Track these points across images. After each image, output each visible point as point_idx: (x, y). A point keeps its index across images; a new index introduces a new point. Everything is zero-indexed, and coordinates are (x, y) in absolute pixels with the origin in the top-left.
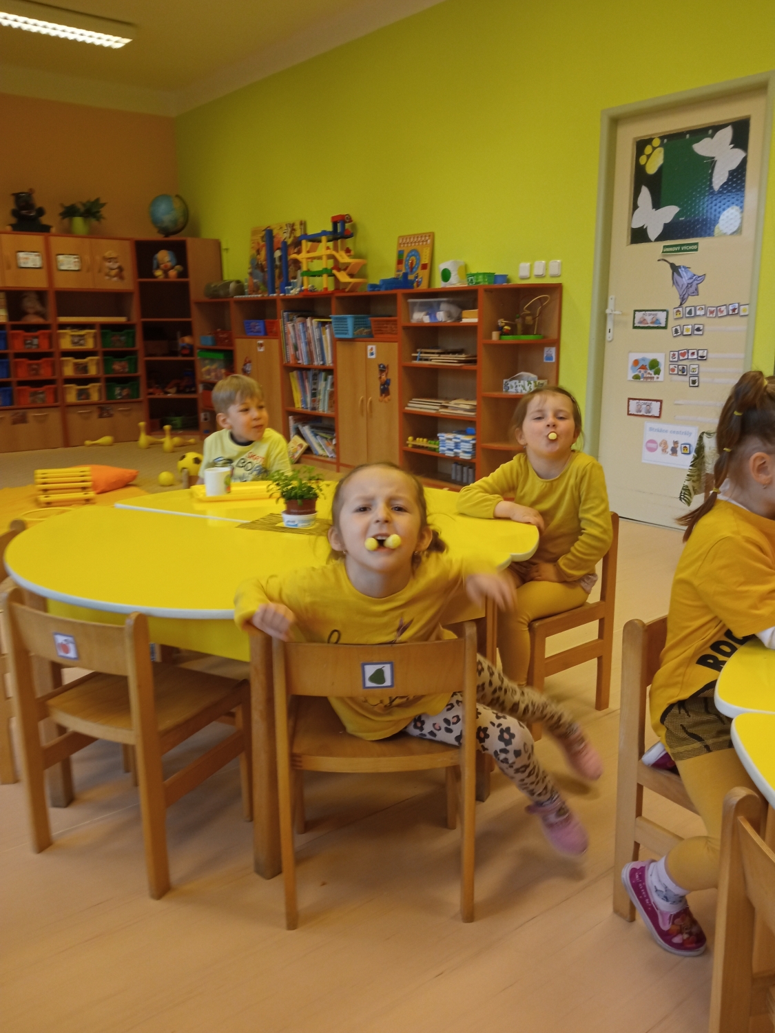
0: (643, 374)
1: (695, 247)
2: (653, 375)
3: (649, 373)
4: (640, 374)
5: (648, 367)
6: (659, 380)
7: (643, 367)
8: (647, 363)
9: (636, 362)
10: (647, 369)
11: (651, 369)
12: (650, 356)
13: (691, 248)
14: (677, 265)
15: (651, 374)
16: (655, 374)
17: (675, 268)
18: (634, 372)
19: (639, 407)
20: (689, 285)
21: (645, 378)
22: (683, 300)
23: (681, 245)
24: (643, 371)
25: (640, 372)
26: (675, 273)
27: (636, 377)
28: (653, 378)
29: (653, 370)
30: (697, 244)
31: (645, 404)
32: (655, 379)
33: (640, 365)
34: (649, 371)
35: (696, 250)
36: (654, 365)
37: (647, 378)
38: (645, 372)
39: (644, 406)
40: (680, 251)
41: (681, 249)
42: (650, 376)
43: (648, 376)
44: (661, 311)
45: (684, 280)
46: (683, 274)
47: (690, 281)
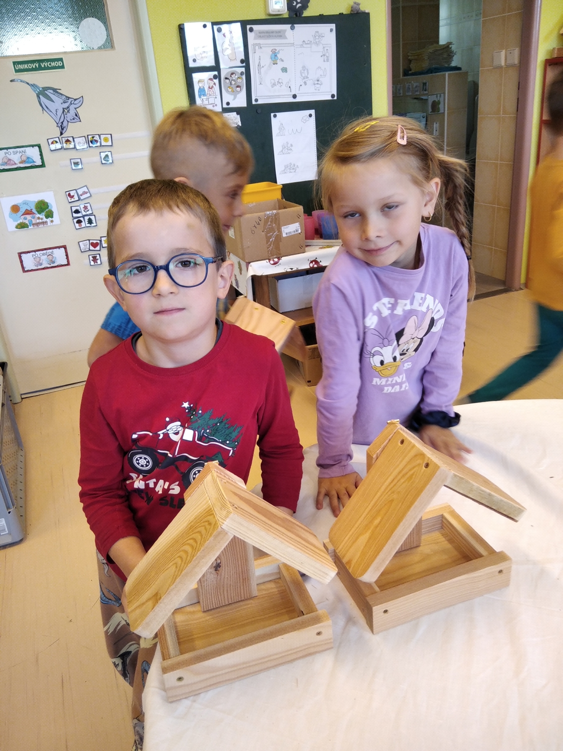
0: (30, 221)
1: (59, 64)
2: (45, 219)
3: (39, 218)
4: (27, 222)
5: (34, 211)
6: (54, 223)
7: (28, 212)
8: (33, 207)
9: (16, 207)
10: (34, 213)
11: (39, 213)
12: (35, 198)
13: (53, 64)
15: (42, 219)
16: (47, 217)
17: (43, 93)
18: (15, 221)
19: (38, 260)
21: (33, 225)
22: (62, 129)
23: (40, 61)
24: (29, 217)
25: (25, 219)
26: (42, 98)
27: (22, 226)
28: (46, 222)
29: (44, 213)
31: (43, 254)
33: (22, 210)
34: (38, 215)
35: (63, 67)
36: (42, 207)
37: (38, 224)
38: (34, 218)
39: (44, 258)
40: (40, 68)
41: (40, 66)
42: (41, 221)
43: (38, 221)
44: (33, 146)
45: (57, 104)
46: (52, 96)
47: (66, 105)
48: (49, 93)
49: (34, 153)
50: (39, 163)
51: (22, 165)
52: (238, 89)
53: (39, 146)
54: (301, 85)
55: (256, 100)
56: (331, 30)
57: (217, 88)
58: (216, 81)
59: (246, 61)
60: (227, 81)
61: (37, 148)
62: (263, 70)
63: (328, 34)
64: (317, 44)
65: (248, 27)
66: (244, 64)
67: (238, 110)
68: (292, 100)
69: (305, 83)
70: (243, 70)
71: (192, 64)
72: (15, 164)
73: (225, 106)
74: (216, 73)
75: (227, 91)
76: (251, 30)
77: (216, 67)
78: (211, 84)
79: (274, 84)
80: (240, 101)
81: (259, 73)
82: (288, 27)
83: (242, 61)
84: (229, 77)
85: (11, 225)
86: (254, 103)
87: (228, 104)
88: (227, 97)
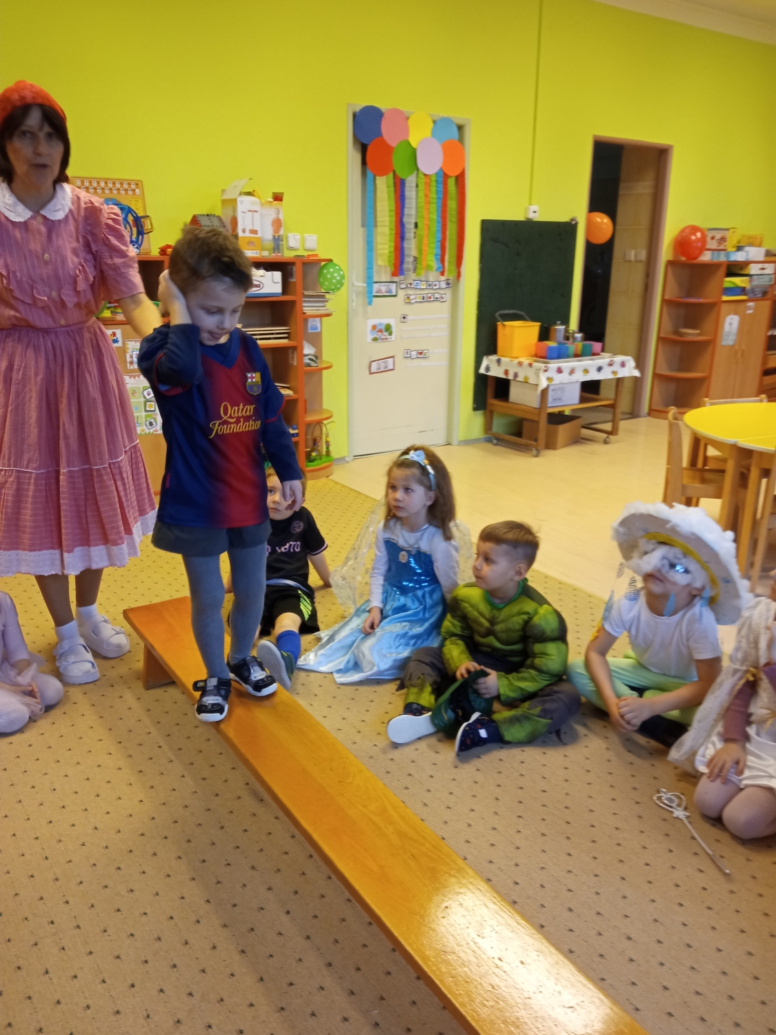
0: (380, 337)
3: (385, 335)
4: (378, 337)
5: (384, 330)
6: (392, 339)
7: (380, 331)
8: (383, 327)
9: (374, 327)
10: (382, 332)
11: (386, 331)
12: (385, 321)
16: (389, 335)
18: (372, 335)
19: (379, 365)
21: (382, 339)
24: (380, 334)
25: (378, 335)
27: (375, 339)
28: (388, 338)
29: (388, 332)
31: (383, 361)
32: (389, 340)
33: (377, 329)
34: (384, 333)
36: (388, 328)
37: (384, 339)
38: (382, 335)
39: (383, 364)
42: (386, 337)
43: (384, 337)
44: (393, 282)
49: (393, 287)
51: (386, 294)
53: (396, 283)
72: (382, 292)
85: (370, 337)
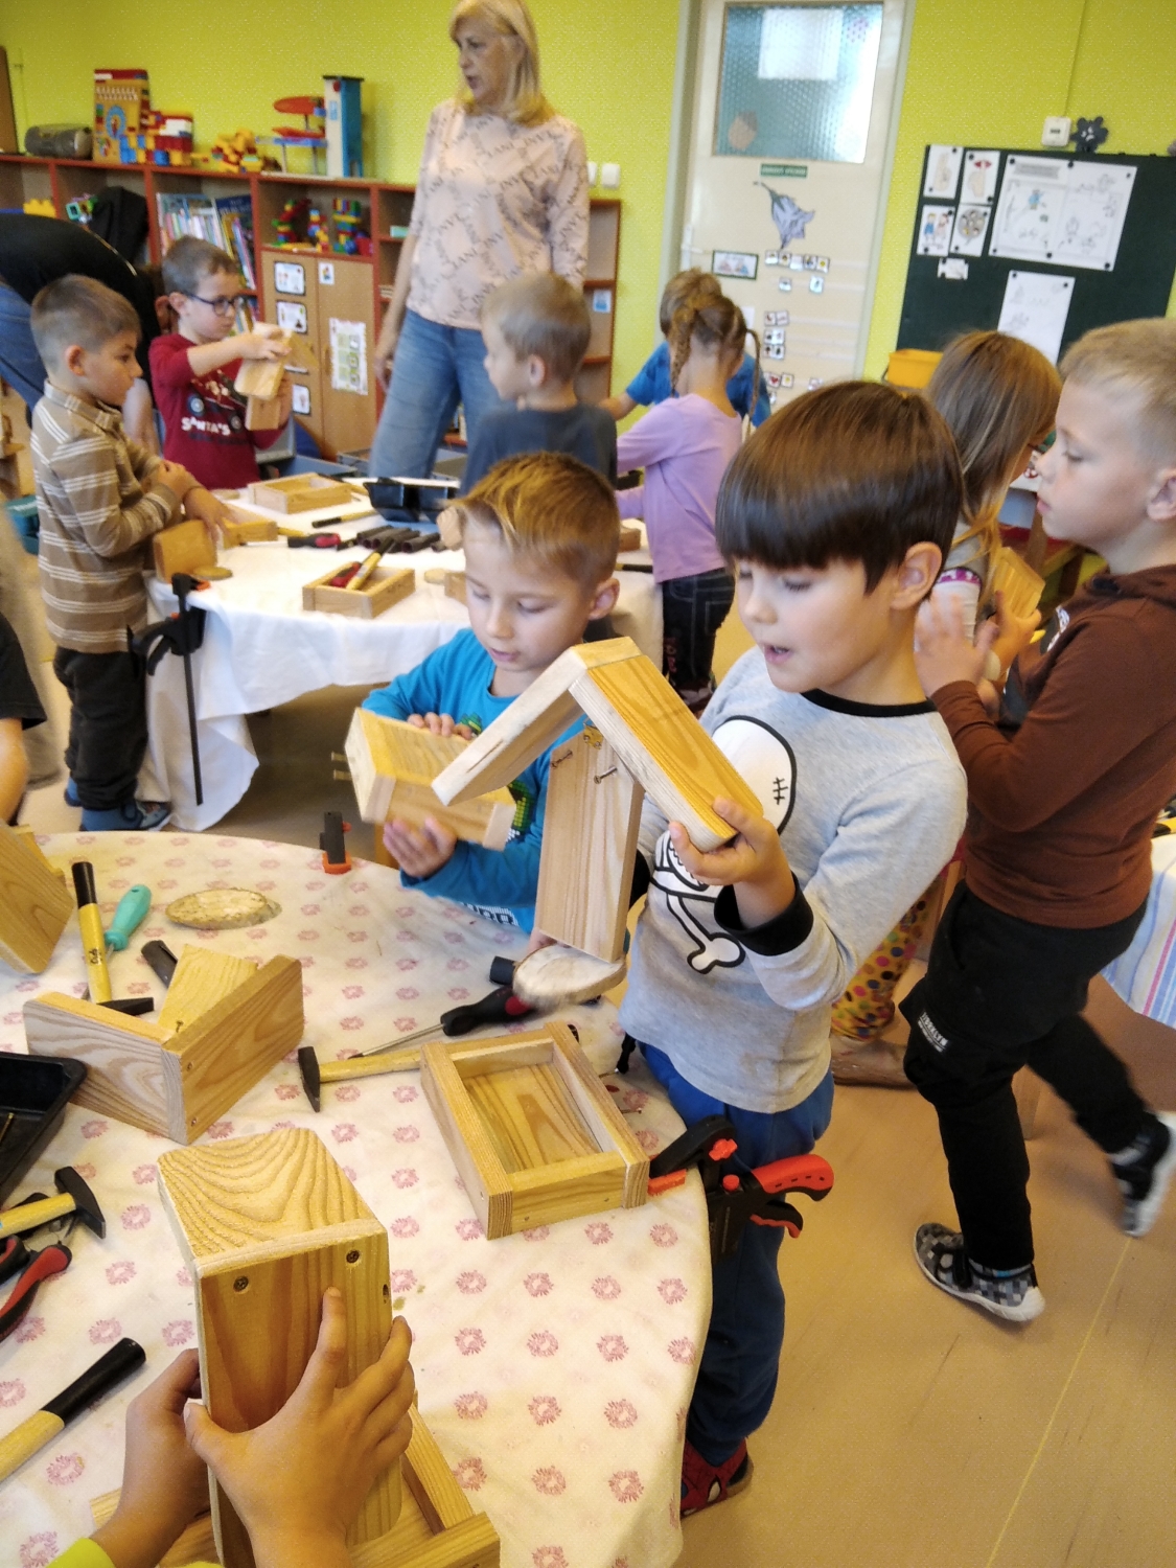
1: (803, 172)
13: (797, 171)
14: (779, 192)
17: (776, 199)
20: (794, 223)
22: (784, 242)
23: (785, 167)
26: (776, 206)
30: (806, 168)
35: (805, 176)
40: (784, 174)
41: (784, 171)
44: (751, 255)
45: (787, 216)
46: (786, 206)
47: (795, 218)
48: (784, 202)
49: (750, 263)
50: (751, 273)
51: (736, 274)
52: (976, 233)
53: (757, 257)
54: (1062, 242)
55: (995, 251)
56: (1129, 175)
57: (949, 226)
58: (951, 218)
59: (994, 201)
60: (964, 221)
61: (754, 259)
62: (1013, 215)
63: (1123, 180)
64: (1102, 191)
65: (1010, 157)
66: (991, 203)
67: (968, 259)
68: (1043, 259)
69: (1070, 241)
70: (989, 210)
71: (927, 193)
72: (730, 270)
73: (953, 250)
74: (953, 209)
75: (960, 232)
76: (1012, 161)
77: (954, 203)
78: (944, 220)
79: (1023, 235)
80: (974, 248)
81: (1008, 216)
82: (1064, 163)
83: (989, 199)
84: (967, 215)
86: (991, 253)
87: (957, 248)
88: (959, 240)
